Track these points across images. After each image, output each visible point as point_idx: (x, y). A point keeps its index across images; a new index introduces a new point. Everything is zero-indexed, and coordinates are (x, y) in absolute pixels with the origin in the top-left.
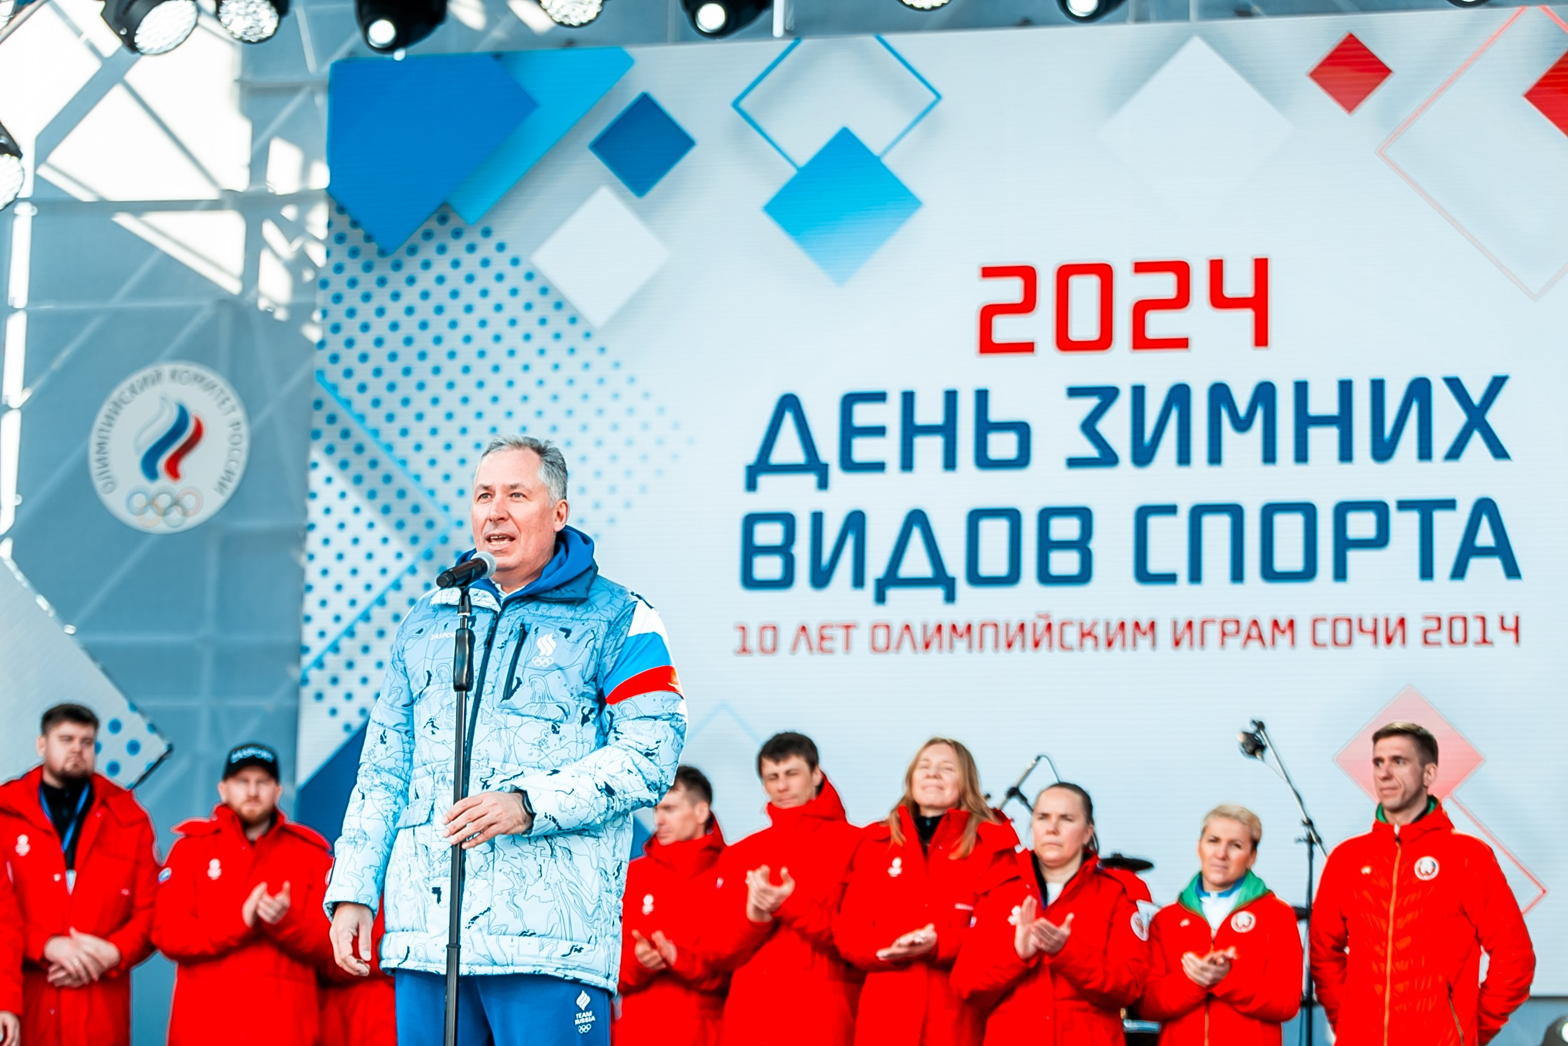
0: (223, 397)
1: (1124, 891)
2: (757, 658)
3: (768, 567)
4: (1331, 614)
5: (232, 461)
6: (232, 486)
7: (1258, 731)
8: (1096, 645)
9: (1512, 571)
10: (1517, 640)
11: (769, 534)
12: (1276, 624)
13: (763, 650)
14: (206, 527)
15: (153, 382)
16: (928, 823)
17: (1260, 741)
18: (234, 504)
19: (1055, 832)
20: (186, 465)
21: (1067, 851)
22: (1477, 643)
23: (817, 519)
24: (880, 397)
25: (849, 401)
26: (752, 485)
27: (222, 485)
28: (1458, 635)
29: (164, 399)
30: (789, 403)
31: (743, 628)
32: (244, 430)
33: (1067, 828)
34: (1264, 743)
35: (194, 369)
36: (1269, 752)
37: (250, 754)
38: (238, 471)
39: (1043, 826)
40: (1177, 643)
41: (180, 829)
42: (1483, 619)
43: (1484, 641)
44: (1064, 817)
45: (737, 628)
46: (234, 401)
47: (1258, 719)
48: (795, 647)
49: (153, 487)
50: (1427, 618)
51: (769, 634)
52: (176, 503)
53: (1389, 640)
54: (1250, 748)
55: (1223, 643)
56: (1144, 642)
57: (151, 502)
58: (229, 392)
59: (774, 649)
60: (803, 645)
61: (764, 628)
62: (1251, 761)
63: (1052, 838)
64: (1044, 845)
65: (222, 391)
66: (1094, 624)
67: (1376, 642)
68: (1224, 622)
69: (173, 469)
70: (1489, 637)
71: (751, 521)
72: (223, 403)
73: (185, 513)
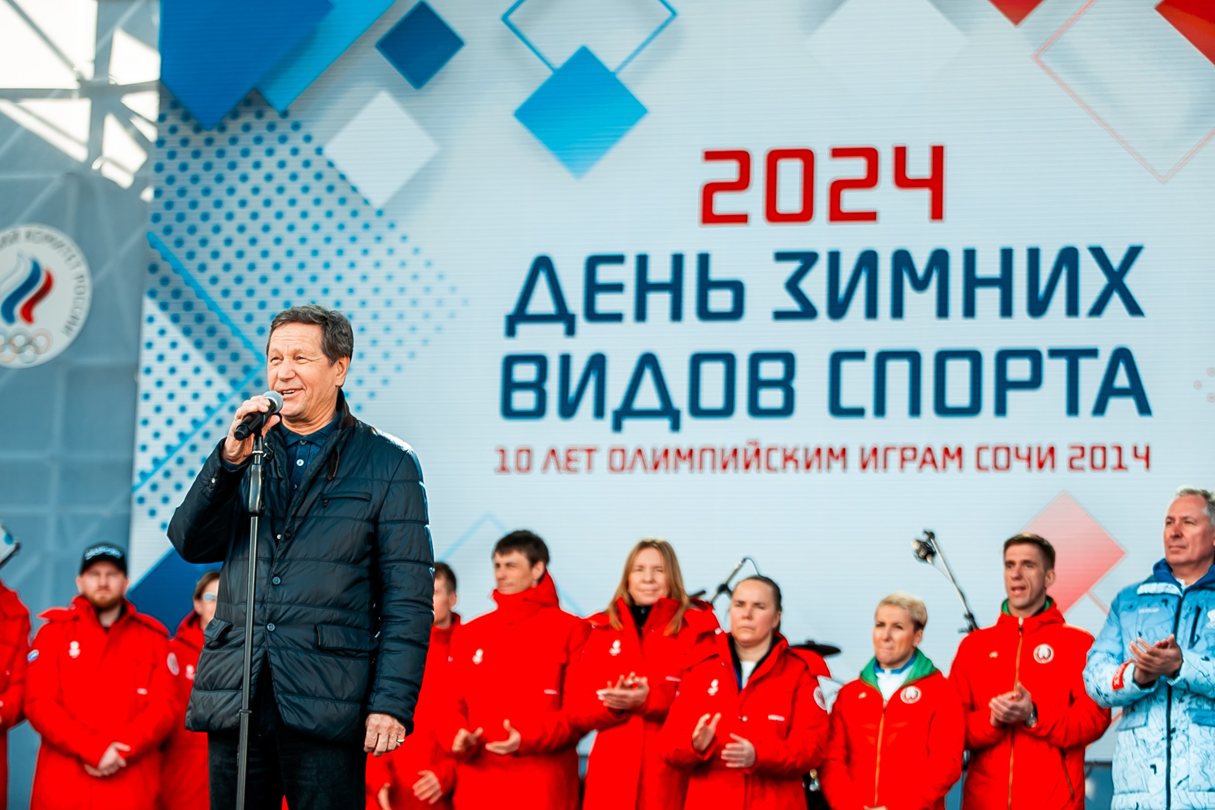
0: (70, 254)
1: (807, 668)
2: (514, 477)
3: (524, 400)
4: (993, 442)
5: (77, 308)
6: (76, 329)
7: (929, 540)
8: (797, 467)
9: (1144, 408)
10: (1148, 466)
11: (525, 372)
12: (946, 451)
13: (519, 469)
14: (55, 362)
15: (11, 242)
16: (643, 612)
17: (930, 548)
18: (78, 344)
19: (749, 617)
20: (38, 311)
21: (759, 633)
22: (1114, 469)
23: (566, 360)
24: (618, 259)
25: (593, 263)
26: (511, 332)
27: (68, 329)
28: (1098, 461)
29: (20, 255)
30: (543, 264)
31: (502, 451)
32: (87, 281)
33: (759, 614)
34: (934, 550)
35: (46, 231)
36: (938, 557)
37: (102, 552)
38: (82, 315)
39: (740, 612)
40: (864, 466)
41: (44, 616)
42: (1119, 449)
43: (1120, 466)
44: (757, 605)
45: (497, 450)
46: (79, 257)
47: (930, 528)
48: (545, 467)
49: (11, 329)
50: (1073, 447)
51: (524, 456)
52: (30, 342)
53: (1041, 465)
54: (922, 553)
55: (902, 467)
56: (837, 465)
57: (9, 342)
58: (75, 250)
59: (528, 468)
60: (552, 465)
61: (521, 451)
62: (922, 565)
63: (746, 622)
64: (740, 628)
65: (69, 250)
66: (795, 450)
67: (1029, 466)
68: (903, 449)
69: (27, 314)
70: (1124, 463)
71: (510, 362)
72: (69, 259)
73: (37, 351)
